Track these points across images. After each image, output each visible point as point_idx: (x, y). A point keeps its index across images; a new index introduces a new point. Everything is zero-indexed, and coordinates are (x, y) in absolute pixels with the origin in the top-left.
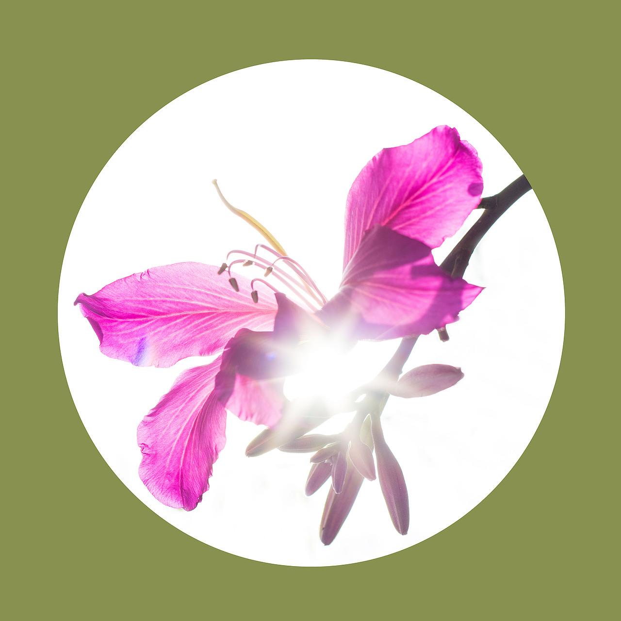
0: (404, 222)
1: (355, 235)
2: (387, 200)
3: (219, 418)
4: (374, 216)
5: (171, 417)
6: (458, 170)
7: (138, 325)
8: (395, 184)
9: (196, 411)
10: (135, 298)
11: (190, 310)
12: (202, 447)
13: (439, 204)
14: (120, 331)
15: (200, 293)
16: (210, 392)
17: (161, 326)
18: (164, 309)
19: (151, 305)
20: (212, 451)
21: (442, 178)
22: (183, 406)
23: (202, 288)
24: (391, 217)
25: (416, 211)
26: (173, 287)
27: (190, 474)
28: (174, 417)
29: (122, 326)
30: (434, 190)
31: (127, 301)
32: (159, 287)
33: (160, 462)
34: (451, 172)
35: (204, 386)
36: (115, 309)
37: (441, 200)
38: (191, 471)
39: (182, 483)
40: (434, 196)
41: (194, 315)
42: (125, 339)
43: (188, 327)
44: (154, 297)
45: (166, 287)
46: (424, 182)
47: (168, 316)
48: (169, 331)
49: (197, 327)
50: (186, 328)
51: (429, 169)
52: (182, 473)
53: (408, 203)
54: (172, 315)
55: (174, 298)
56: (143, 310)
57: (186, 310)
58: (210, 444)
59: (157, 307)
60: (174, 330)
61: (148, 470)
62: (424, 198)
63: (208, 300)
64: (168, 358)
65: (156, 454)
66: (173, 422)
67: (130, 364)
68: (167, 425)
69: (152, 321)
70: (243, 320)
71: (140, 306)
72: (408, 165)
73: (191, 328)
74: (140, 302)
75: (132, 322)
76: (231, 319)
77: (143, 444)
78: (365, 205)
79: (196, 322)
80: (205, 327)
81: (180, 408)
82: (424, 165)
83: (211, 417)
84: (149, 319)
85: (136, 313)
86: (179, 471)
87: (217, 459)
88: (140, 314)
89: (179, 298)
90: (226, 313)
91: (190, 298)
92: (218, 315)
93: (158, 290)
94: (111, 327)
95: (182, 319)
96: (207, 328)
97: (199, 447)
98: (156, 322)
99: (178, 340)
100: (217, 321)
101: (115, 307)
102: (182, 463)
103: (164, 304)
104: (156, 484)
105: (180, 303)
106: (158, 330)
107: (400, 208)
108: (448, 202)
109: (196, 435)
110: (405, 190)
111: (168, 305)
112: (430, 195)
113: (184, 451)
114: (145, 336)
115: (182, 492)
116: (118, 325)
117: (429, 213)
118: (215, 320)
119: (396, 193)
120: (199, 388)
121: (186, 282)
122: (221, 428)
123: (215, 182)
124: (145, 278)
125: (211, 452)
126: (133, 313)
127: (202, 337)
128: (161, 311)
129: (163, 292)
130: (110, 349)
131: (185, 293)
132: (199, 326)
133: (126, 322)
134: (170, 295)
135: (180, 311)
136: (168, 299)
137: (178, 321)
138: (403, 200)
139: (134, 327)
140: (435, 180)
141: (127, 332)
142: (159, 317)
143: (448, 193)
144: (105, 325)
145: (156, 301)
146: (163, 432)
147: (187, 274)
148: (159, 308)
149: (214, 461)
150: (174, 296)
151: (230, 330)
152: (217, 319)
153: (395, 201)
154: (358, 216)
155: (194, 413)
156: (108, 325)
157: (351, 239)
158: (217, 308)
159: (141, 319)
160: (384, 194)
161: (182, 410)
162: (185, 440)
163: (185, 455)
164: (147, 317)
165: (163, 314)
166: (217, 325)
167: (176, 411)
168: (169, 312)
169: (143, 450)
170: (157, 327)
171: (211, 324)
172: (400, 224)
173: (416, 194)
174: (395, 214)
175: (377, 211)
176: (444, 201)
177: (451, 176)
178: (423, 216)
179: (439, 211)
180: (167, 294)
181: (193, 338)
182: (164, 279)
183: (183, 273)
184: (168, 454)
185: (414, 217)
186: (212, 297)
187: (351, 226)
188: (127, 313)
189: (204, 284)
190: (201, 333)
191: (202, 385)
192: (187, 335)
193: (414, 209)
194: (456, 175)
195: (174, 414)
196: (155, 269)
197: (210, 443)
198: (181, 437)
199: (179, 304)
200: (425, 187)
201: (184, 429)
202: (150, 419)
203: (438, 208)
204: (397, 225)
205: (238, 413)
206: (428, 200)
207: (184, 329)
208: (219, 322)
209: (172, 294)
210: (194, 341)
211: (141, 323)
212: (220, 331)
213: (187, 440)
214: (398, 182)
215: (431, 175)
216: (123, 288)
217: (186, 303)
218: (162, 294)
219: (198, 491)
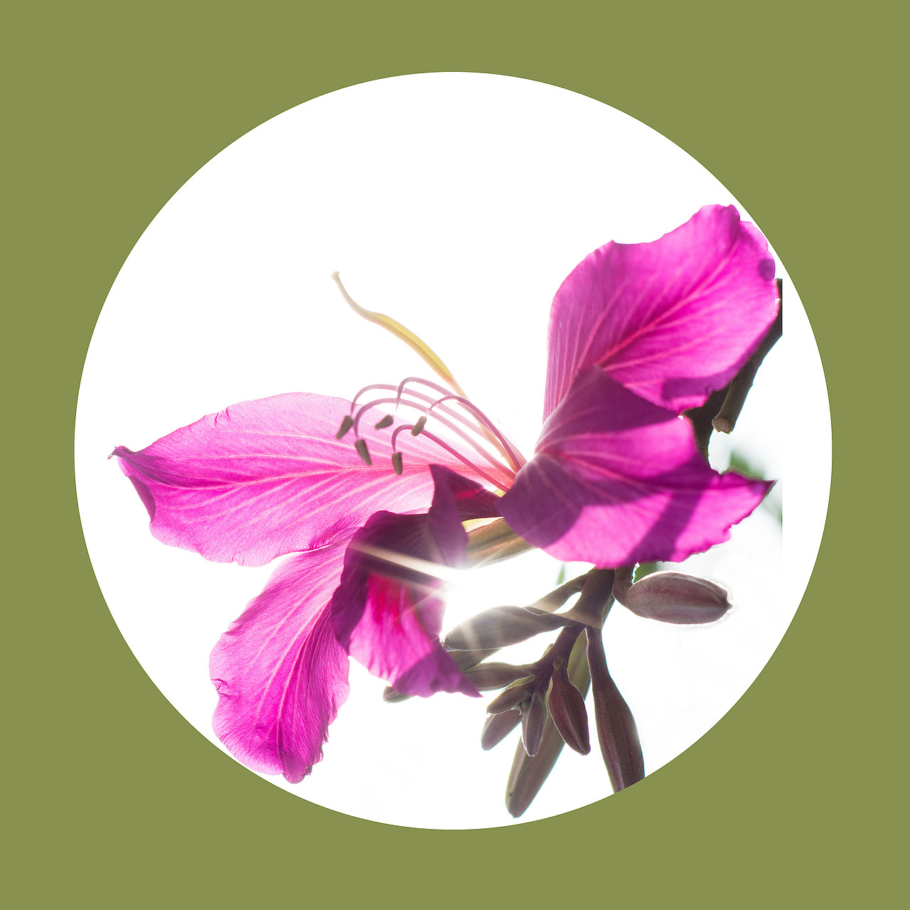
0: (642, 356)
1: (565, 360)
2: (616, 319)
3: (338, 653)
4: (595, 339)
5: (264, 639)
6: (734, 279)
7: (211, 497)
8: (630, 297)
9: (304, 633)
10: (205, 456)
11: (295, 471)
12: (311, 693)
13: (700, 334)
14: (182, 504)
15: (311, 442)
16: (326, 602)
17: (248, 498)
18: (253, 472)
19: (232, 465)
20: (328, 703)
21: (707, 293)
22: (282, 622)
23: (315, 435)
24: (623, 345)
25: (664, 342)
26: (268, 436)
27: (294, 731)
28: (268, 640)
29: (185, 498)
30: (693, 312)
31: (194, 460)
32: (245, 436)
33: (246, 710)
34: (723, 283)
35: (316, 592)
36: (173, 472)
37: (704, 327)
38: (294, 726)
39: (281, 742)
40: (693, 321)
41: (302, 479)
42: (190, 518)
43: (292, 499)
44: (236, 453)
45: (256, 436)
46: (678, 298)
47: (260, 482)
48: (261, 505)
49: (306, 499)
50: (289, 501)
51: (686, 279)
52: (280, 728)
53: (651, 328)
54: (266, 480)
55: (268, 453)
56: (219, 474)
57: (288, 471)
58: (324, 692)
59: (241, 468)
60: (268, 506)
61: (226, 721)
62: (676, 323)
63: (324, 453)
64: (258, 551)
65: (240, 697)
66: (267, 648)
67: (198, 555)
68: (257, 653)
69: (234, 491)
70: (381, 484)
71: (214, 468)
72: (652, 272)
73: (296, 501)
74: (213, 462)
75: (202, 492)
76: (362, 484)
77: (218, 680)
78: (581, 320)
79: (305, 492)
80: (319, 500)
81: (278, 626)
82: (679, 272)
83: (326, 649)
84: (228, 487)
85: (208, 479)
86: (276, 724)
87: (334, 717)
88: (214, 480)
89: (276, 453)
90: (353, 473)
91: (295, 451)
92: (340, 478)
93: (243, 442)
94: (169, 498)
95: (282, 487)
96: (322, 502)
97: (307, 692)
98: (239, 492)
99: (275, 523)
100: (338, 488)
101: (174, 469)
102: (280, 713)
103: (253, 463)
104: (240, 740)
105: (279, 460)
106: (244, 504)
107: (638, 334)
108: (715, 333)
109: (302, 672)
110: (647, 308)
111: (260, 464)
112: (686, 319)
113: (284, 696)
114: (223, 513)
115: (281, 754)
116: (178, 495)
117: (684, 347)
118: (336, 486)
119: (632, 311)
120: (308, 594)
121: (289, 425)
122: (341, 669)
123: (336, 277)
124: (222, 422)
125: (326, 704)
126: (204, 478)
127: (314, 517)
128: (248, 474)
129: (251, 444)
130: (166, 532)
131: (286, 444)
132: (309, 497)
133: (191, 491)
134: (263, 449)
135: (279, 474)
136: (259, 455)
137: (276, 489)
138: (643, 322)
139: (205, 499)
140: (695, 296)
141: (193, 507)
142: (244, 484)
143: (716, 318)
144: (157, 493)
145: (240, 460)
146: (251, 663)
147: (291, 414)
148: (245, 470)
149: (330, 720)
150: (269, 450)
151: (360, 503)
152: (338, 484)
153: (630, 322)
154: (570, 332)
155: (300, 635)
156: (163, 494)
157: (557, 362)
158: (338, 465)
159: (216, 488)
160: (613, 309)
161: (281, 629)
162: (285, 678)
163: (286, 703)
164: (225, 484)
165: (251, 479)
166: (338, 496)
167: (272, 631)
168: (261, 475)
169: (219, 689)
170: (242, 500)
171: (329, 494)
172: (636, 358)
173: (664, 316)
174: (629, 341)
175: (599, 331)
176: (709, 330)
177: (722, 289)
178: (674, 350)
179: (700, 345)
180: (257, 447)
181: (299, 520)
182: (254, 422)
183: (284, 412)
184: (258, 698)
185: (660, 351)
186: (331, 449)
187: (559, 344)
188: (192, 479)
189: (319, 428)
190: (312, 509)
191: (313, 590)
192: (290, 514)
193: (661, 338)
194: (731, 287)
195: (268, 635)
196: (239, 405)
197: (323, 689)
198: (278, 674)
199: (277, 463)
200: (679, 306)
201: (285, 661)
202: (230, 639)
203: (699, 340)
204: (631, 358)
205: (367, 663)
206: (683, 326)
207: (284, 504)
208: (342, 489)
209: (266, 447)
210: (301, 524)
211: (215, 493)
212: (344, 505)
213: (289, 678)
214: (635, 296)
215: (689, 287)
216: (186, 442)
217: (289, 460)
218: (249, 448)
219: (307, 757)
